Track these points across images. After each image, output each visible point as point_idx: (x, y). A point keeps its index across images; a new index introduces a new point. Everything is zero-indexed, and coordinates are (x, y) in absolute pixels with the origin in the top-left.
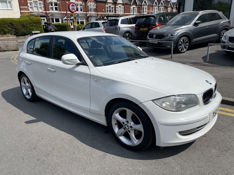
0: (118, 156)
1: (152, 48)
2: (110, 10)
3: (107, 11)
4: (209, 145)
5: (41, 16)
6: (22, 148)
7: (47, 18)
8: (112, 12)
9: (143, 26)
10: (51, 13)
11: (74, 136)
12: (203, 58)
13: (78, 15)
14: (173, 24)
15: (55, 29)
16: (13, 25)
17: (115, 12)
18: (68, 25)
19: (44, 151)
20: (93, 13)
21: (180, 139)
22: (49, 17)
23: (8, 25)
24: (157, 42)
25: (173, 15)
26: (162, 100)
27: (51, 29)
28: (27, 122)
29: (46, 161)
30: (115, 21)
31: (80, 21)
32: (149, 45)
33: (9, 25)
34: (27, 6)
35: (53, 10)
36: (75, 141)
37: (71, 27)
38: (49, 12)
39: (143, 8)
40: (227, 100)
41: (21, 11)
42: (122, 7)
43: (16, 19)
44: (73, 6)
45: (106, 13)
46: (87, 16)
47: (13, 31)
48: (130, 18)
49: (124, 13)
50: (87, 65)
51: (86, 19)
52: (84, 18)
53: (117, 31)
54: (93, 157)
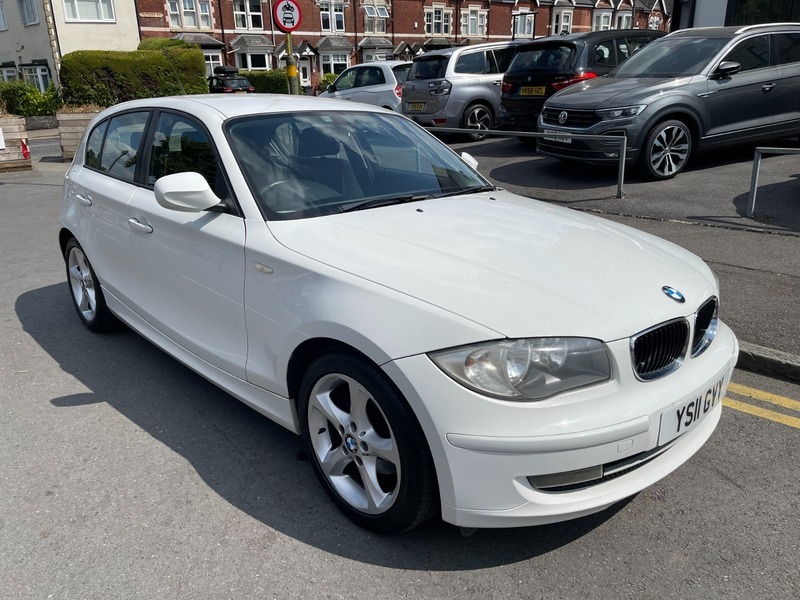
0: (315, 544)
1: (557, 160)
2: (438, 26)
3: (429, 27)
4: (667, 531)
5: (205, 47)
6: (13, 487)
7: (224, 52)
8: (446, 31)
9: (529, 79)
10: (240, 36)
11: (189, 461)
12: (736, 201)
13: (327, 42)
16: (112, 76)
17: (457, 31)
19: (74, 507)
20: (379, 34)
21: (533, 504)
22: (231, 49)
23: (97, 74)
24: (569, 137)
28: (59, 402)
29: (67, 542)
30: (437, 62)
31: (332, 62)
32: (542, 148)
33: (102, 73)
34: (162, 10)
35: (244, 26)
36: (187, 477)
37: (302, 84)
38: (231, 32)
39: (558, 16)
40: (788, 362)
41: (142, 29)
42: (480, 13)
43: (124, 53)
44: (288, 9)
45: (423, 36)
46: (359, 44)
47: (112, 94)
48: (489, 53)
49: (488, 33)
50: (242, 215)
51: (356, 55)
52: (347, 53)
53: (440, 96)
54: (225, 543)
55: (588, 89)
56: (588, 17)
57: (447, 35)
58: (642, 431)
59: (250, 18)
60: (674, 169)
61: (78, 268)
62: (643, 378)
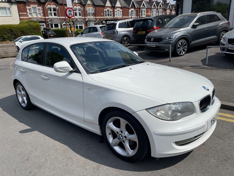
0: (112, 167)
1: (150, 52)
2: (108, 14)
3: (106, 15)
4: (208, 154)
5: (40, 22)
6: (15, 159)
7: (46, 23)
8: (111, 16)
9: (141, 29)
10: (50, 19)
11: (68, 146)
12: (202, 61)
13: (77, 20)
14: (171, 26)
15: (54, 34)
16: (12, 32)
17: (114, 16)
18: (67, 30)
19: (37, 163)
20: (92, 17)
21: (177, 149)
23: (8, 32)
24: (155, 45)
25: (171, 17)
26: (157, 108)
27: (50, 35)
28: (22, 132)
30: (113, 25)
31: (79, 25)
32: (146, 49)
33: (9, 31)
34: (26, 12)
35: (52, 16)
36: (68, 151)
38: (48, 17)
39: (142, 11)
40: (227, 104)
41: (20, 17)
42: (120, 10)
43: (16, 25)
44: (70, 11)
45: (104, 17)
46: (86, 20)
47: (12, 37)
48: (127, 22)
49: (123, 16)
50: (80, 73)
51: (85, 23)
52: (83, 23)
54: (86, 169)
55: (157, 32)
56: (150, 11)
57: (111, 17)
59: (53, 13)
61: (20, 91)
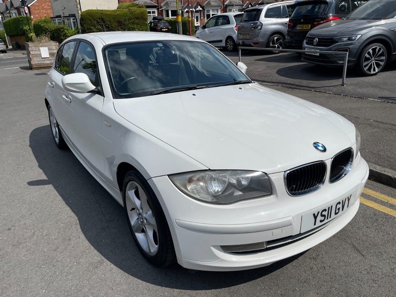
0: (121, 268)
5: (148, 7)
7: (158, 9)
9: (302, 20)
10: (166, 1)
11: (78, 218)
13: (209, 3)
15: (168, 28)
16: (104, 22)
18: (189, 21)
21: (223, 260)
22: (161, 7)
23: (97, 21)
24: (318, 52)
26: (189, 176)
27: (161, 29)
28: (31, 183)
29: (8, 255)
30: (256, 12)
31: (211, 13)
32: (304, 58)
33: (99, 21)
36: (74, 226)
37: (196, 25)
43: (110, 11)
46: (225, 4)
50: (103, 95)
51: (223, 10)
52: (219, 8)
53: (256, 31)
54: (78, 263)
58: (289, 224)
60: (377, 70)
61: (53, 118)
62: (292, 194)
